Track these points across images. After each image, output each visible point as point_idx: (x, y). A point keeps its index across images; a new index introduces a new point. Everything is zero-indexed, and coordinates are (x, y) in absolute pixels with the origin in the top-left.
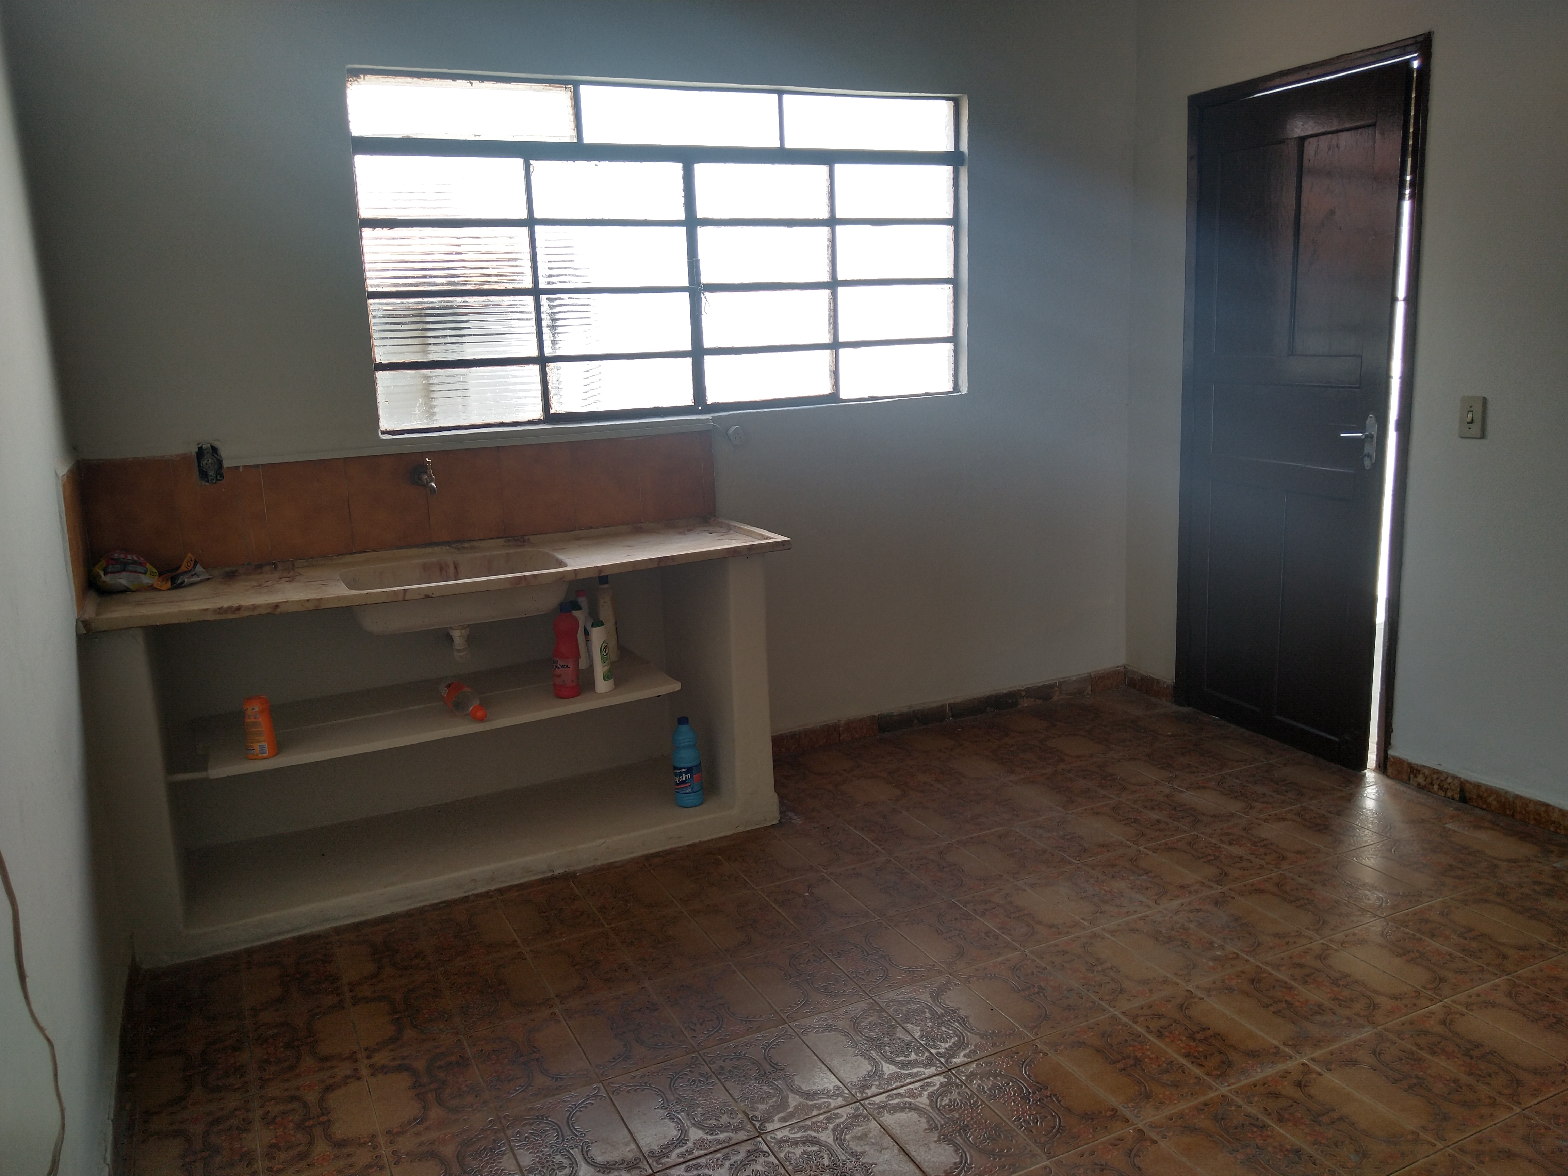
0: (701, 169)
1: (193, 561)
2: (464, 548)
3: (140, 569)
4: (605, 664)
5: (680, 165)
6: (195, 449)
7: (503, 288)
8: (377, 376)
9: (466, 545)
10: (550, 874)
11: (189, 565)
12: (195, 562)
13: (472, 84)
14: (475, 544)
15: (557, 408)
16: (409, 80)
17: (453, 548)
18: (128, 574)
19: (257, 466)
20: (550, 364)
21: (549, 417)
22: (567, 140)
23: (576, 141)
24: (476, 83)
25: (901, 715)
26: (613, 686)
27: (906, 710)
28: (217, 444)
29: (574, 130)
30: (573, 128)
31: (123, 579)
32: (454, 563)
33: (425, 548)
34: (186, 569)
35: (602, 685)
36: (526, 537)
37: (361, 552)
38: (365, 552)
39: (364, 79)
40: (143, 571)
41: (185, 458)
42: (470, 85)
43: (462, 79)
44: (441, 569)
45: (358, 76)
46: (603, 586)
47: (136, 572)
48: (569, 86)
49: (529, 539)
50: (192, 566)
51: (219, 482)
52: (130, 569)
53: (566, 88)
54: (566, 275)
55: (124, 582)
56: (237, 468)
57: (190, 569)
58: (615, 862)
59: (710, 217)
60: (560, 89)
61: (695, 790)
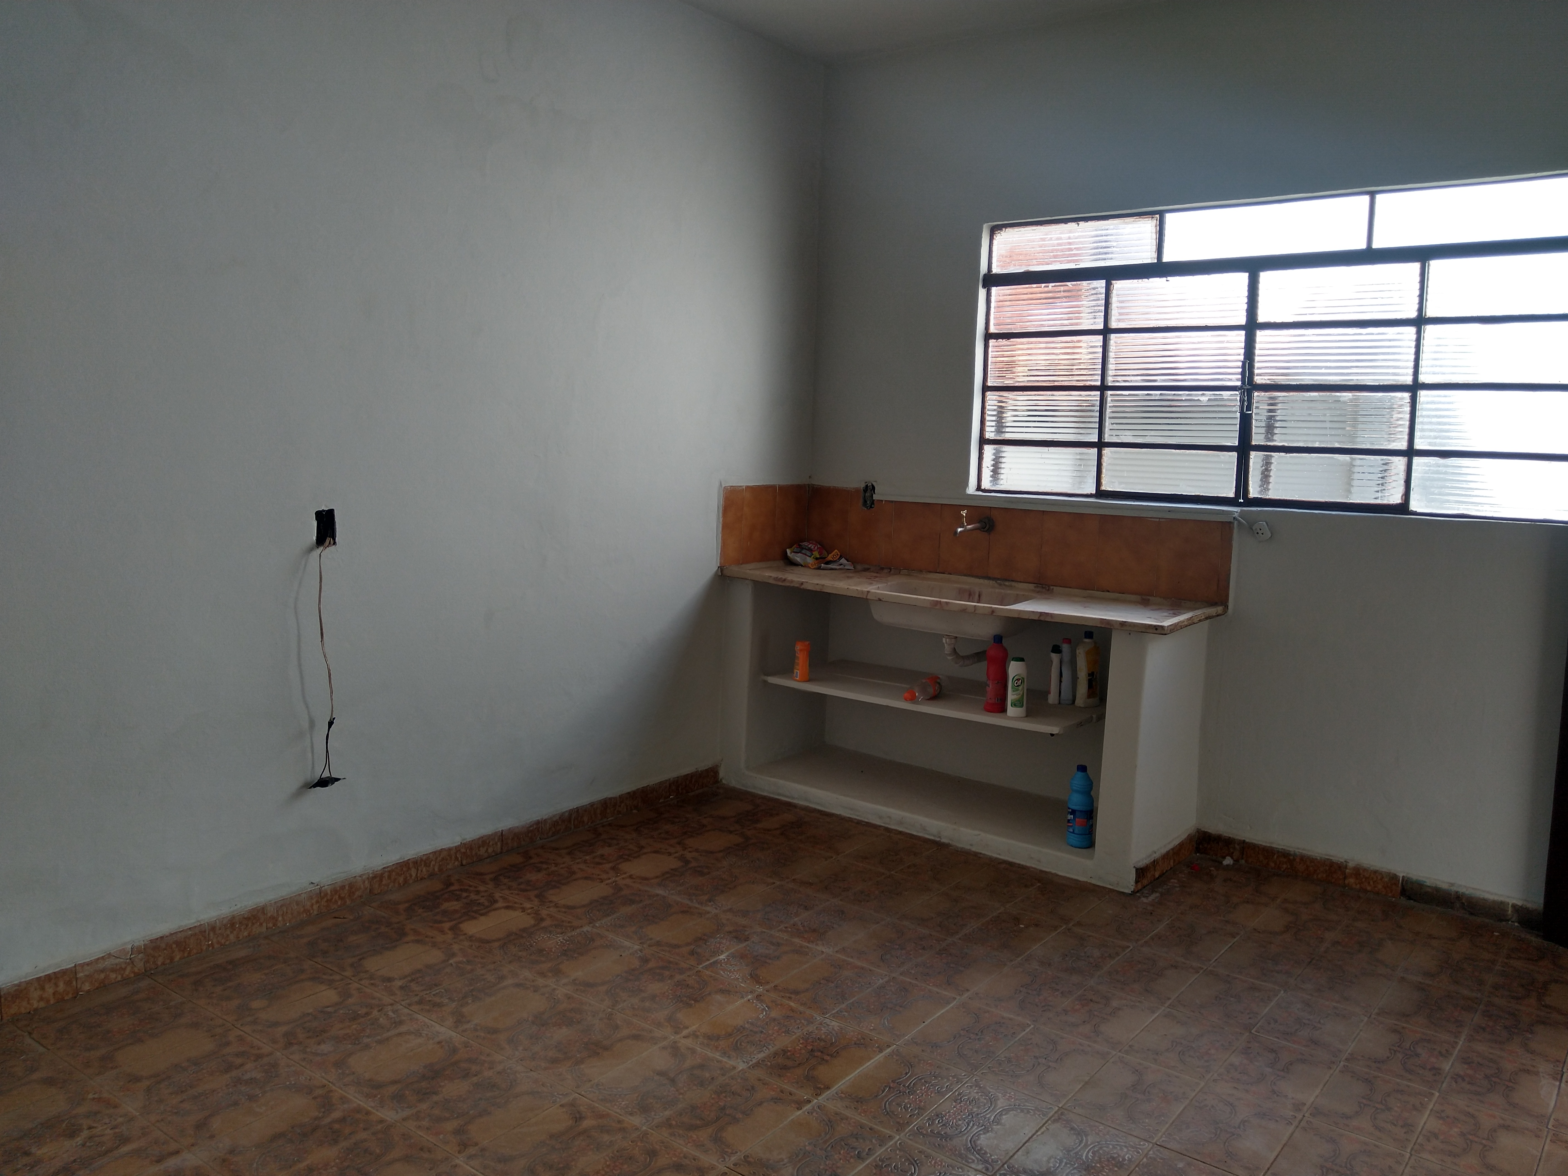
0: (1265, 277)
1: (839, 556)
2: (1005, 585)
3: (808, 553)
4: (1014, 693)
5: (1246, 275)
6: (863, 485)
7: (1082, 385)
8: (985, 448)
9: (1007, 583)
10: (938, 839)
11: (835, 556)
12: (841, 556)
13: (1078, 224)
14: (1013, 584)
15: (1106, 486)
16: (1034, 228)
17: (997, 583)
18: (801, 554)
19: (892, 501)
20: (1106, 448)
21: (1100, 493)
22: (1149, 261)
23: (1156, 261)
24: (1082, 223)
25: (1437, 889)
26: (1024, 715)
27: (1444, 886)
28: (874, 484)
29: (1155, 252)
30: (1155, 250)
31: (798, 558)
32: (979, 593)
33: (980, 579)
34: (832, 559)
35: (1011, 711)
36: (1052, 587)
37: (942, 573)
38: (944, 573)
39: (1005, 231)
40: (809, 555)
41: (857, 490)
42: (1077, 225)
43: (1072, 222)
44: (970, 595)
45: (1001, 230)
46: (1087, 640)
47: (806, 555)
48: (1156, 216)
49: (1053, 589)
50: (837, 558)
51: (871, 509)
52: (803, 552)
53: (1153, 218)
54: (1129, 375)
55: (798, 559)
56: (882, 501)
57: (835, 559)
58: (981, 854)
59: (1272, 321)
60: (1147, 219)
61: (1076, 831)
